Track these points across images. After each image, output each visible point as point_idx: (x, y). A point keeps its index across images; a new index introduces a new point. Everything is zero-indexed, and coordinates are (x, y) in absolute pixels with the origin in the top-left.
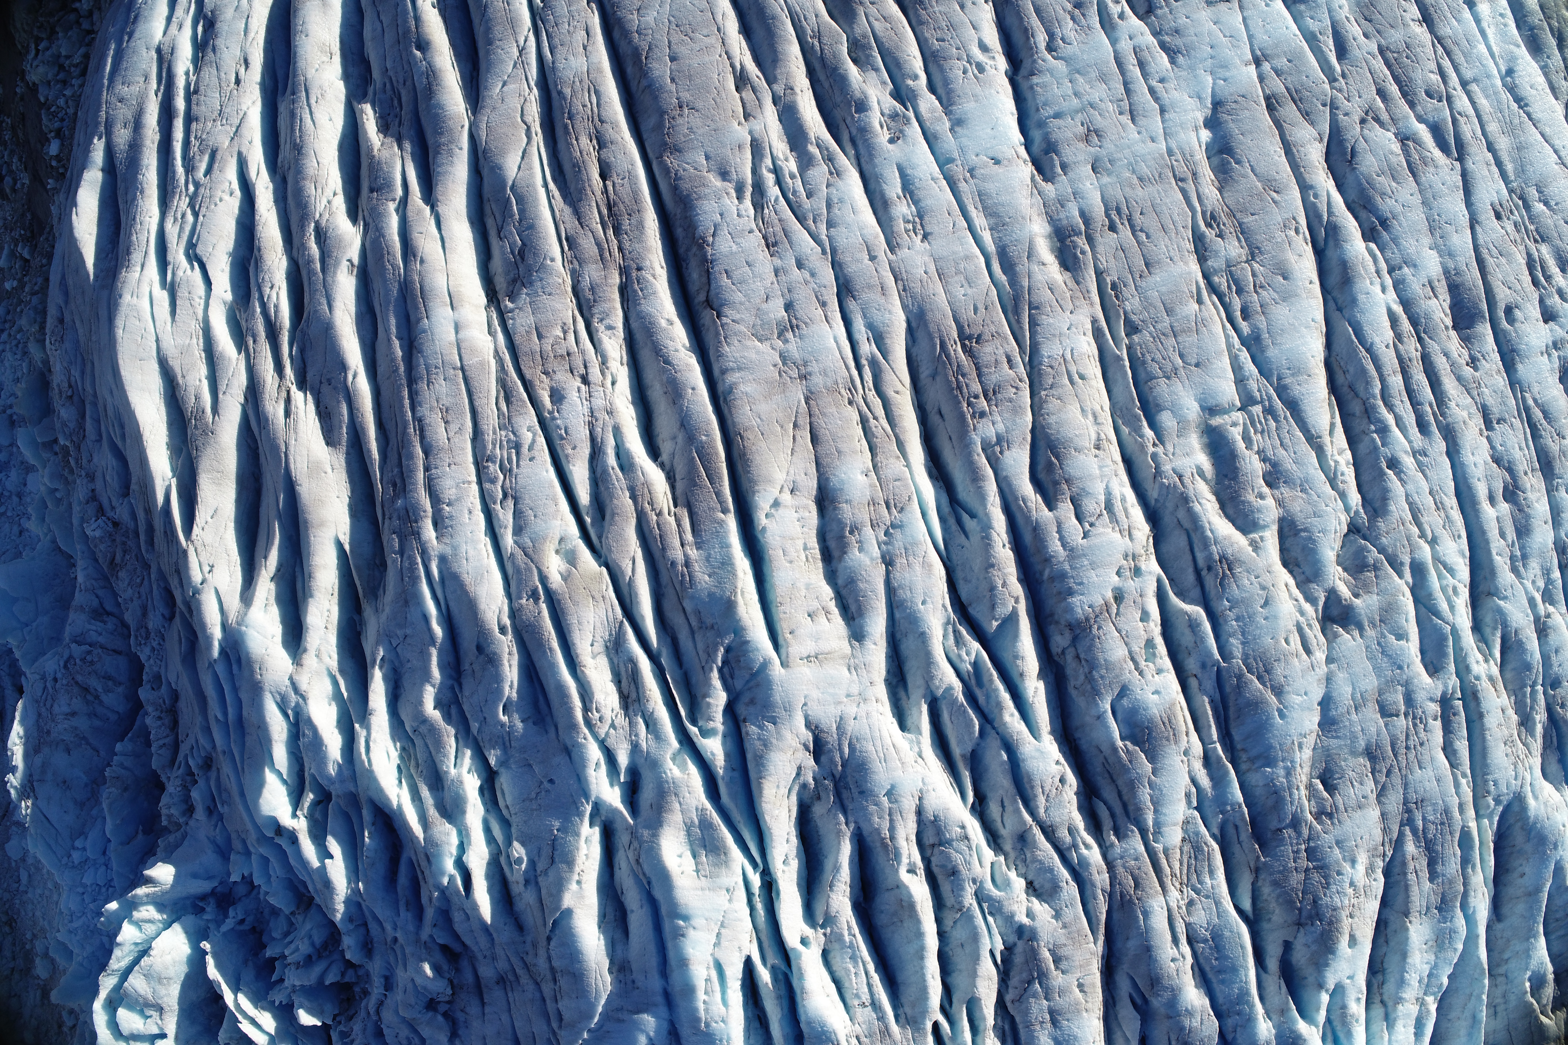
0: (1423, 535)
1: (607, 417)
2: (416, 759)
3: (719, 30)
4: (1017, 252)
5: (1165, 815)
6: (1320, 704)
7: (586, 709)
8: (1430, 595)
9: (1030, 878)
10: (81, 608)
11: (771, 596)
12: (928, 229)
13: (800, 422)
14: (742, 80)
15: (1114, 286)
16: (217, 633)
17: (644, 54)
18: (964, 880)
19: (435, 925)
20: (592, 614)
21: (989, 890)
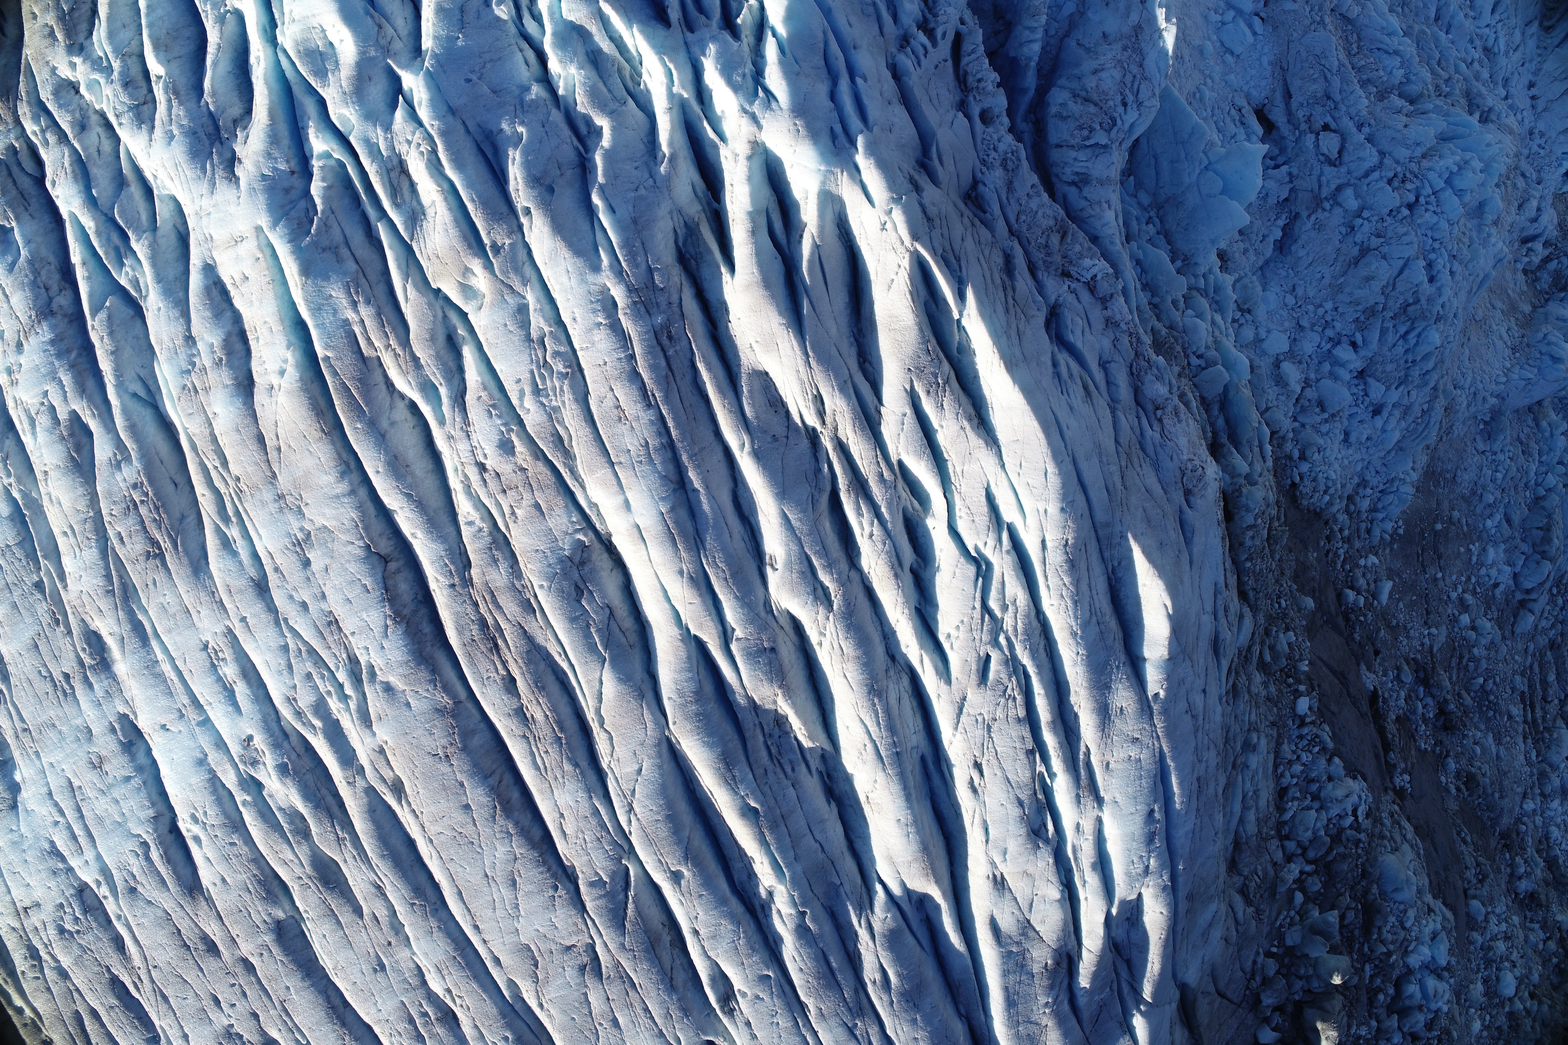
1: (453, 433)
2: (621, 76)
3: (431, 841)
4: (133, 643)
7: (434, 151)
9: (77, 97)
12: (204, 654)
13: (276, 454)
14: (398, 788)
15: (57, 622)
16: (862, 160)
17: (498, 812)
18: (120, 81)
21: (102, 77)
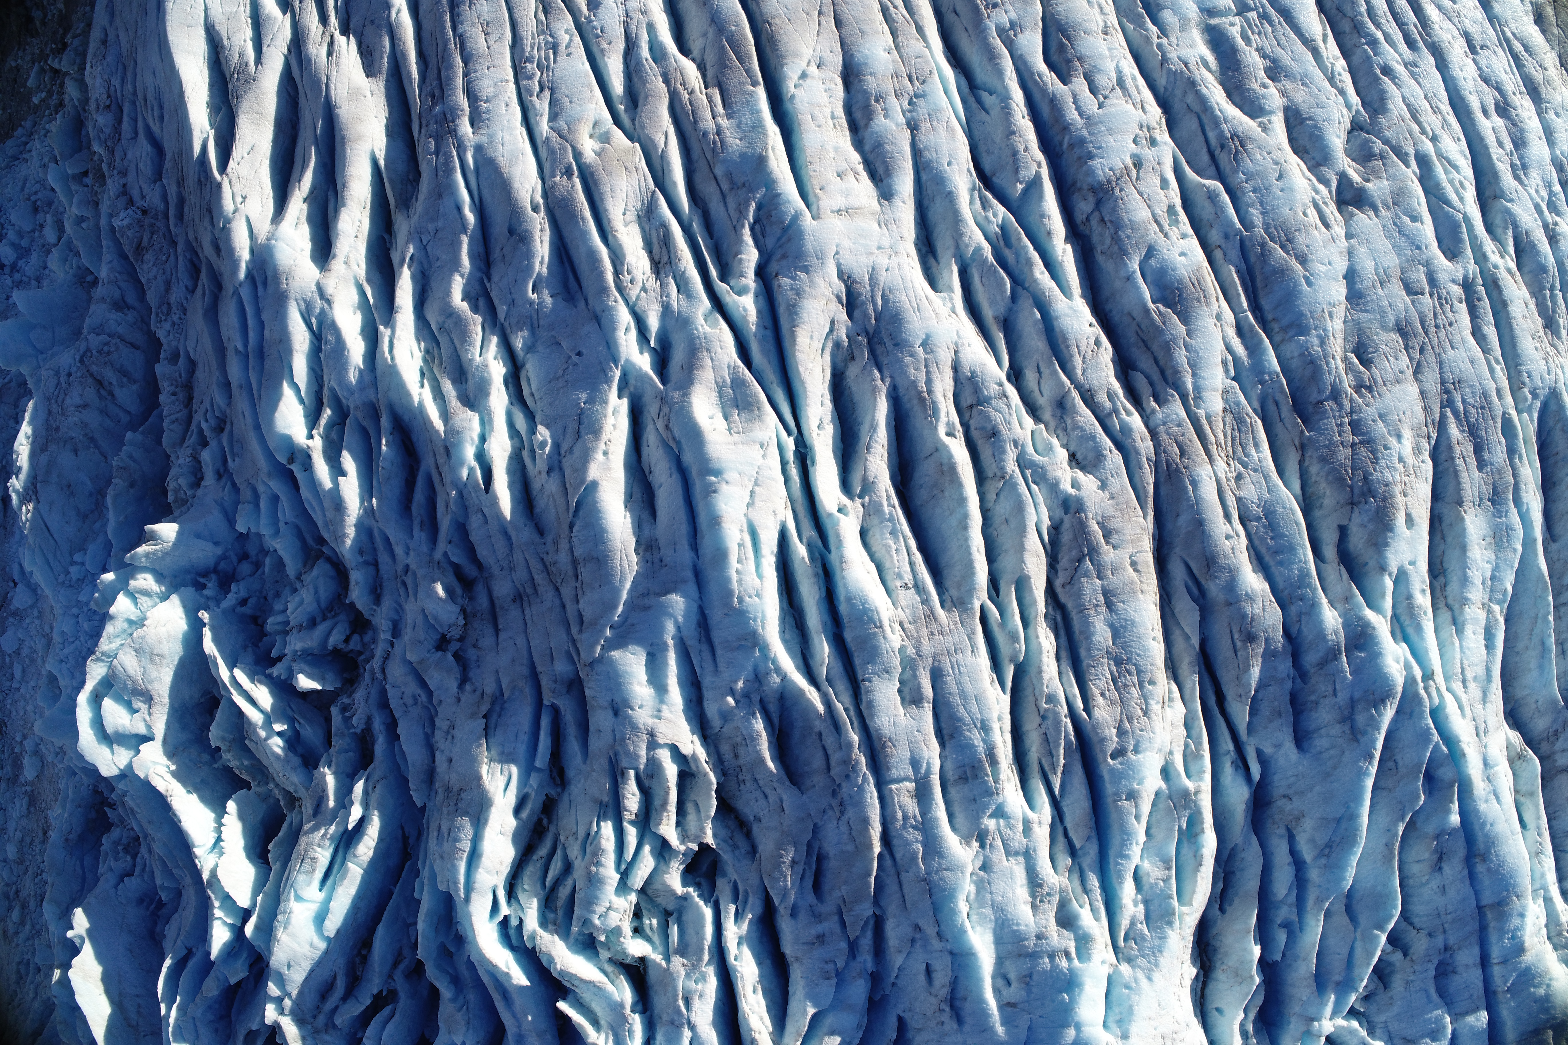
0: (1423, 132)
1: (641, 16)
2: (440, 357)
5: (1204, 378)
6: (1345, 277)
7: (617, 273)
8: (1438, 185)
9: (1072, 449)
10: (103, 300)
11: (800, 161)
13: (824, 9)
16: (244, 255)
18: (1005, 441)
19: (450, 542)
20: (625, 183)
21: (1031, 455)
